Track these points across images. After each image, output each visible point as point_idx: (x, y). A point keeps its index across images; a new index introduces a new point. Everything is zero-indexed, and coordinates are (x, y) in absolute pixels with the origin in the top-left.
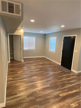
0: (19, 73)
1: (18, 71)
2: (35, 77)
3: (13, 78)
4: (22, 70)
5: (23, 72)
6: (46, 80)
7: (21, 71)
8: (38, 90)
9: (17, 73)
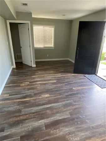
0: (23, 85)
1: (22, 83)
2: (47, 96)
3: (9, 96)
4: (29, 80)
5: (28, 85)
6: (64, 103)
7: (26, 83)
8: (45, 123)
9: (19, 86)
